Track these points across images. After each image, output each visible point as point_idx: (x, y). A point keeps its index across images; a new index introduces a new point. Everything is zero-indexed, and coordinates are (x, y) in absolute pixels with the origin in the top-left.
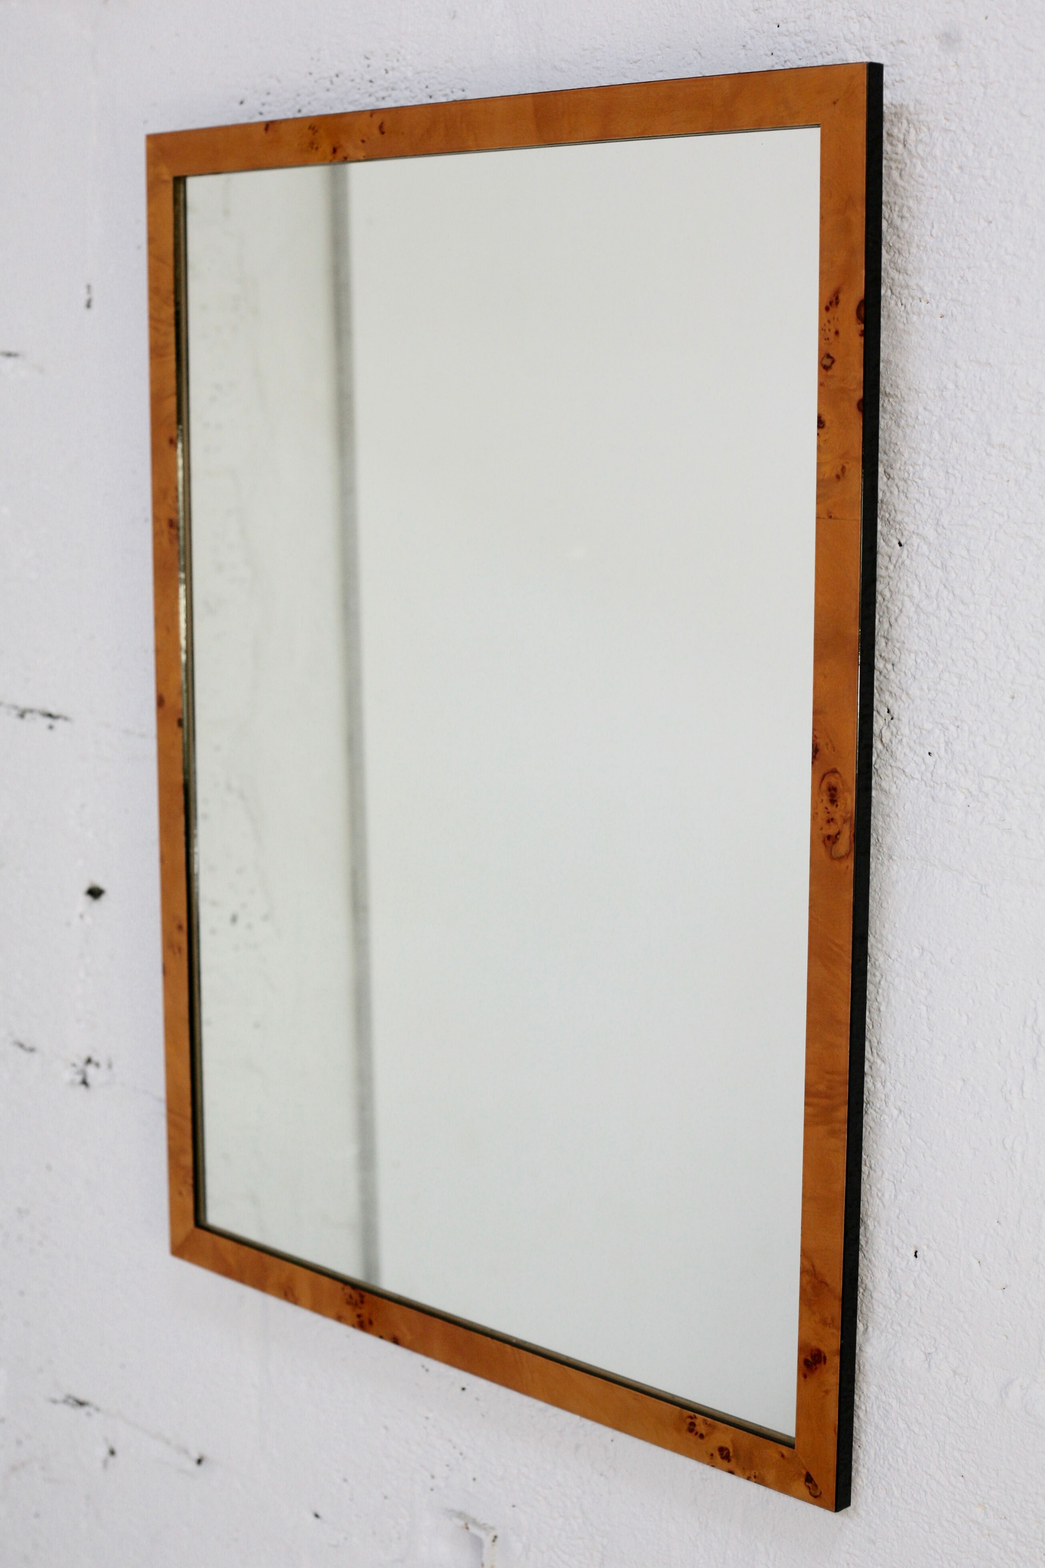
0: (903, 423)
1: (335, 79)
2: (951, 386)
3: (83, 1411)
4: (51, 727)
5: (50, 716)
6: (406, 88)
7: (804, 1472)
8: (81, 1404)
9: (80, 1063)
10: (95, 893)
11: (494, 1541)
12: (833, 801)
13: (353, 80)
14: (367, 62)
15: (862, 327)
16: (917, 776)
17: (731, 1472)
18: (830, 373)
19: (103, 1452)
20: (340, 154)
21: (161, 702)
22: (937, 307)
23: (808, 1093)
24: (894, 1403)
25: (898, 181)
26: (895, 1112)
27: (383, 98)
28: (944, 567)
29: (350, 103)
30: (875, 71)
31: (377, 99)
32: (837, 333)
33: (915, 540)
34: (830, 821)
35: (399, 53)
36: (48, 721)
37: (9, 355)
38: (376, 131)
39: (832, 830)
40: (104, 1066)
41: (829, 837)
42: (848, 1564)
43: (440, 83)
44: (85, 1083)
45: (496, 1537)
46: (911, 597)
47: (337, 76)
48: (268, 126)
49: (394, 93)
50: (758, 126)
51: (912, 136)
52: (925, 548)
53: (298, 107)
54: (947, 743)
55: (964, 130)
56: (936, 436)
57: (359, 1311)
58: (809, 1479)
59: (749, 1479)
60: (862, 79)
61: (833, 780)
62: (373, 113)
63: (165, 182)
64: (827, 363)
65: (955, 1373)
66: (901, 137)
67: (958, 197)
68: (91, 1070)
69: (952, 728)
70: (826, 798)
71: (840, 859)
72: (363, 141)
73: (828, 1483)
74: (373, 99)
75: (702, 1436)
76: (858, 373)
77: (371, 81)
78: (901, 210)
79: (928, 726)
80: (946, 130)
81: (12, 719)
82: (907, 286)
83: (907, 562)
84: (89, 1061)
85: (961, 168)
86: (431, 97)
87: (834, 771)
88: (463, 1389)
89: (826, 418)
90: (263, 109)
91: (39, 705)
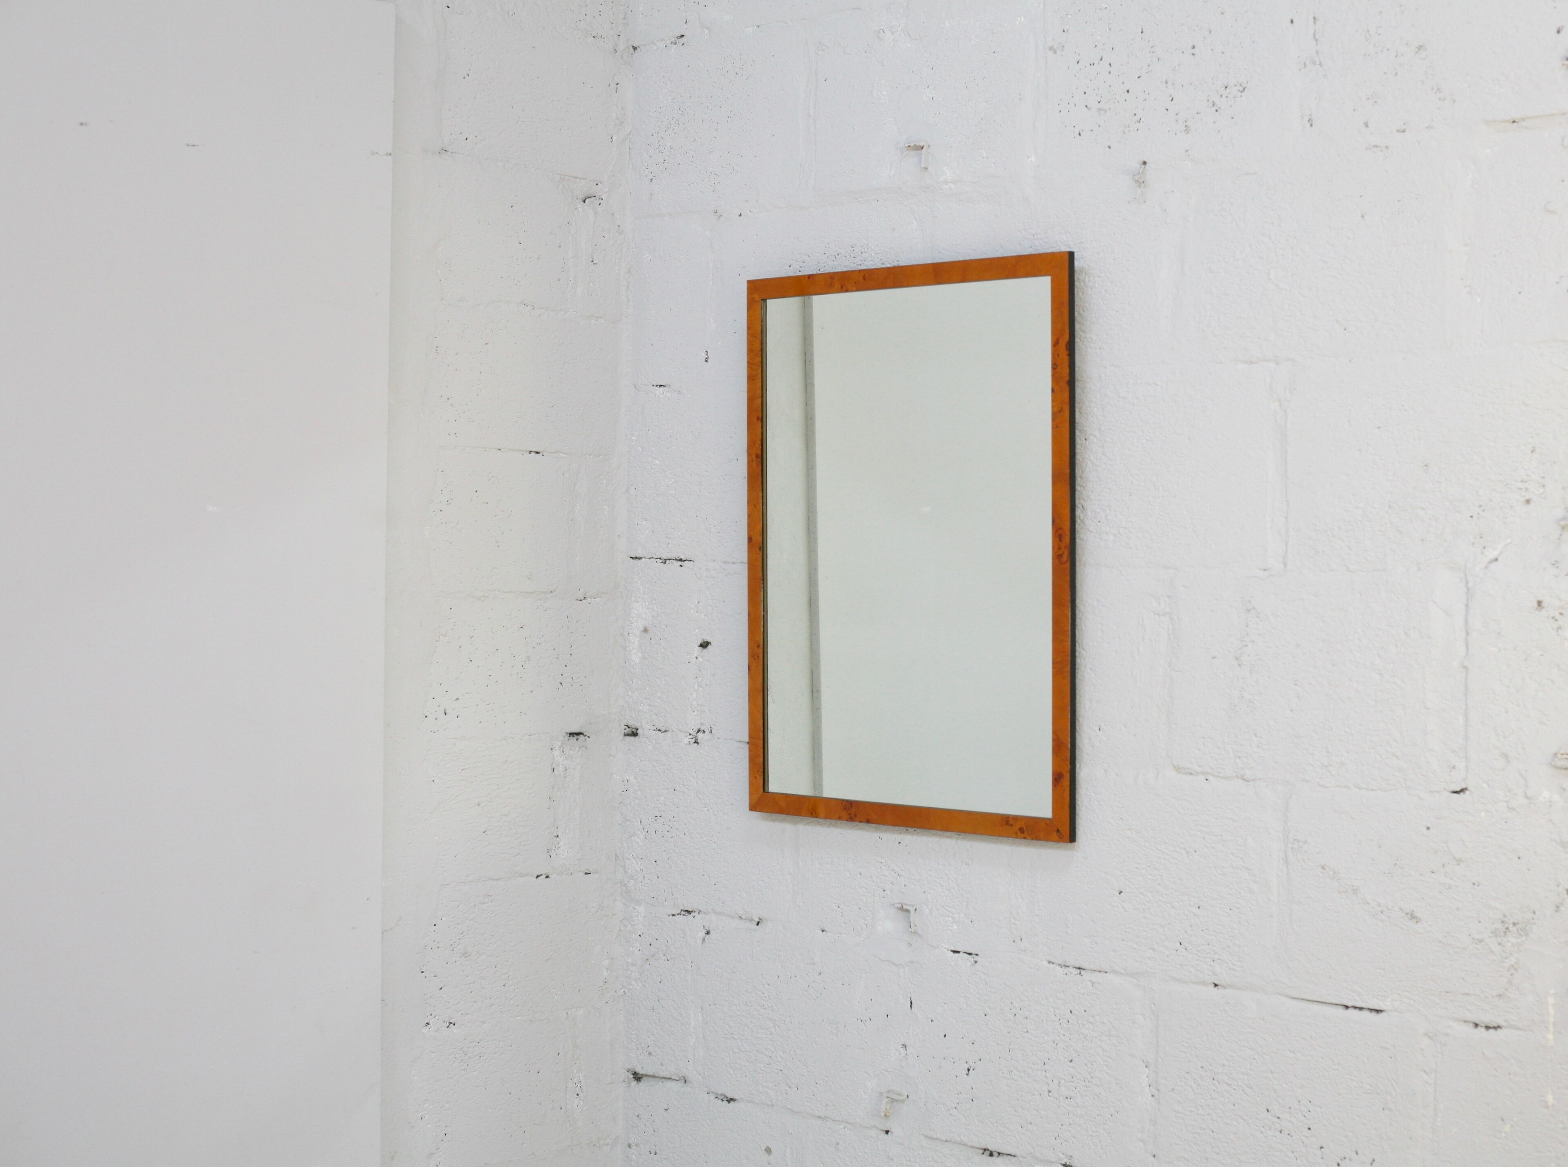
0: (1085, 391)
1: (837, 256)
2: (1103, 375)
3: (690, 916)
4: (681, 566)
5: (681, 560)
6: (871, 261)
7: (1056, 829)
8: (689, 912)
9: (694, 733)
10: (705, 645)
11: (915, 911)
12: (1060, 540)
13: (846, 257)
14: (853, 249)
15: (1068, 352)
16: (1094, 531)
17: (1025, 838)
18: (1056, 371)
19: (702, 934)
20: (844, 288)
21: (750, 540)
22: (1098, 345)
23: (1053, 663)
24: (1093, 794)
25: (1082, 296)
26: (1089, 671)
27: (860, 265)
28: (1103, 447)
29: (845, 267)
30: (1071, 255)
31: (857, 265)
32: (1058, 355)
33: (1091, 437)
34: (1060, 548)
35: (868, 245)
36: (680, 563)
37: (661, 386)
38: (862, 279)
39: (1061, 552)
40: (707, 732)
41: (1059, 555)
42: (1076, 872)
43: (887, 258)
44: (696, 742)
45: (916, 909)
46: (1090, 460)
47: (838, 255)
48: (810, 277)
49: (865, 263)
50: (1027, 275)
51: (1087, 278)
52: (1095, 440)
53: (818, 268)
54: (1106, 516)
55: (1106, 276)
56: (1098, 395)
57: (849, 812)
58: (1058, 831)
59: (1032, 839)
60: (1067, 257)
61: (1060, 532)
62: (860, 271)
63: (757, 301)
64: (1055, 367)
65: (1117, 775)
66: (1083, 279)
67: (1105, 302)
68: (700, 735)
69: (1108, 510)
70: (1057, 539)
71: (1064, 563)
72: (855, 283)
73: (1066, 830)
74: (855, 265)
75: (1012, 825)
76: (1067, 371)
77: (854, 257)
78: (1083, 308)
79: (1098, 510)
80: (1100, 277)
81: (659, 565)
82: (1086, 337)
83: (1088, 446)
84: (699, 731)
85: (1106, 291)
86: (883, 264)
87: (1061, 528)
88: (900, 843)
89: (1055, 388)
90: (800, 269)
91: (674, 556)
